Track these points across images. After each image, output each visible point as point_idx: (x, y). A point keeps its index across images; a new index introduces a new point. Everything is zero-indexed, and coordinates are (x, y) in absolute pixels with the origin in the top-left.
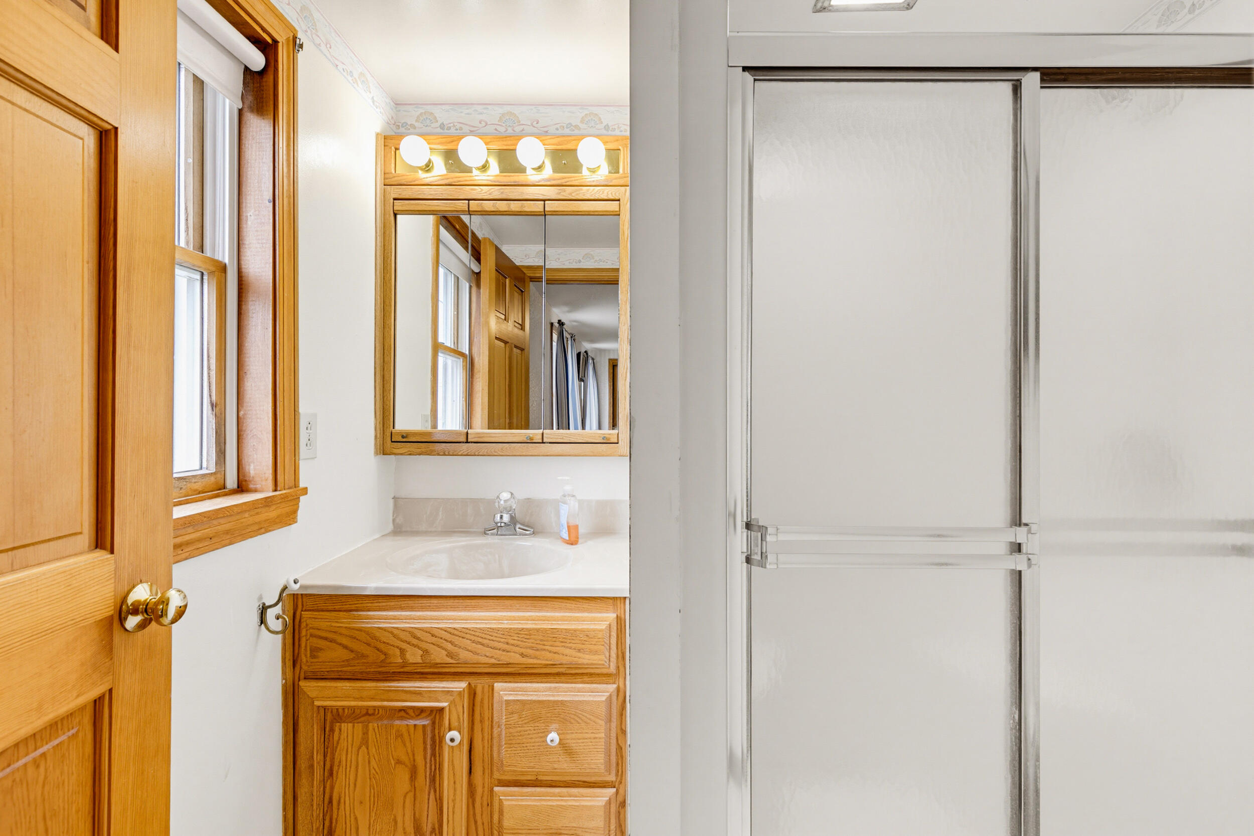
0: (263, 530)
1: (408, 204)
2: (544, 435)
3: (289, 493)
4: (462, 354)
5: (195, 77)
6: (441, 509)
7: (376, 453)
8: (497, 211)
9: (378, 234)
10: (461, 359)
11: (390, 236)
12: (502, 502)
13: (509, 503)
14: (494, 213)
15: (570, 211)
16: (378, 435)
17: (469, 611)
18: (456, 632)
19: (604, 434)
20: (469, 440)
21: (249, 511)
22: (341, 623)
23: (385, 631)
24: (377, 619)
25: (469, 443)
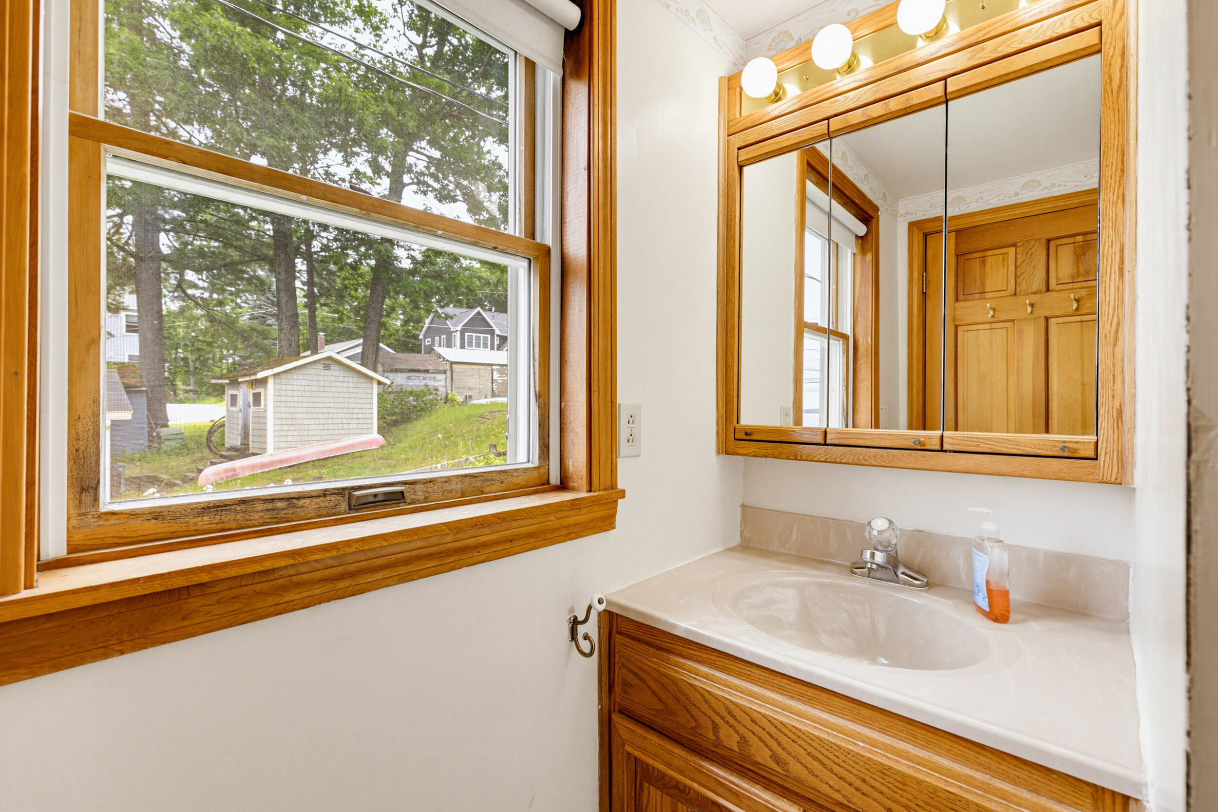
0: (573, 535)
1: (753, 150)
2: (945, 440)
3: (601, 495)
4: (844, 337)
5: (527, 59)
6: (796, 527)
7: (718, 452)
8: (868, 120)
9: (721, 195)
10: (841, 341)
11: (734, 195)
12: (875, 533)
13: (887, 534)
14: (863, 125)
15: (993, 79)
16: (720, 430)
17: (804, 702)
18: (783, 729)
19: (1064, 442)
20: (828, 442)
21: (555, 513)
22: (652, 661)
23: (695, 690)
24: (687, 671)
25: (828, 445)
